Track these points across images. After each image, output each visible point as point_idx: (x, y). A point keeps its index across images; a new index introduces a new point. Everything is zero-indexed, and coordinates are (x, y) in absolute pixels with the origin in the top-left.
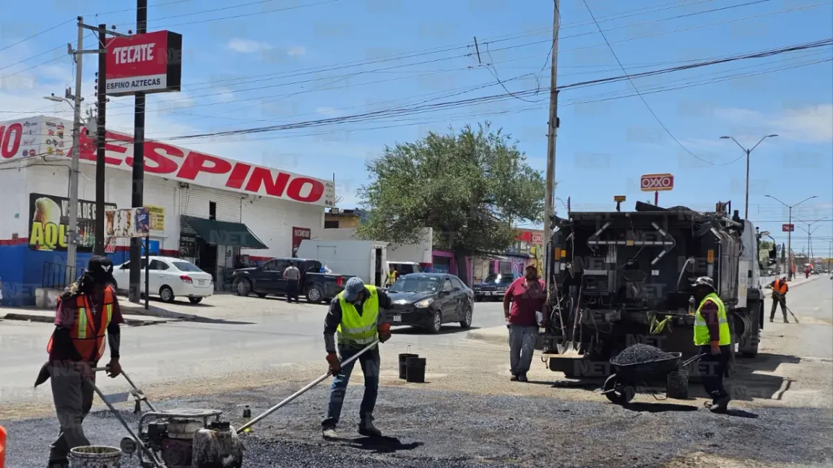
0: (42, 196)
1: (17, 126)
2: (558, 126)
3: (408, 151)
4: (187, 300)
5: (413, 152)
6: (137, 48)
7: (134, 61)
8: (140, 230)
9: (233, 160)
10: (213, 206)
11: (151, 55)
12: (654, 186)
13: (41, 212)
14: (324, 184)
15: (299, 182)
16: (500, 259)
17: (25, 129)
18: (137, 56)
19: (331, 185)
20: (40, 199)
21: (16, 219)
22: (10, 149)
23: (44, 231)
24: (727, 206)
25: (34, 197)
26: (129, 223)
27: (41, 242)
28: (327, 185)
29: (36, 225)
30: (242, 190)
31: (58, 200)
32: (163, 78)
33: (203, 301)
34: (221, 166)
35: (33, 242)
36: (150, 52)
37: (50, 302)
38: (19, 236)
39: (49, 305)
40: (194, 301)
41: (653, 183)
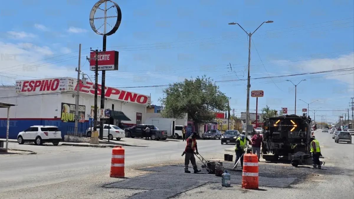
0: (65, 103)
1: (57, 80)
2: (250, 87)
3: (177, 85)
4: (116, 139)
5: (179, 86)
6: (103, 56)
7: (102, 60)
8: (107, 116)
9: (120, 90)
10: (113, 105)
11: (109, 58)
12: (256, 95)
13: (64, 109)
14: (147, 97)
15: (140, 96)
16: (208, 124)
17: (60, 81)
18: (103, 59)
19: (150, 97)
20: (64, 105)
21: (57, 111)
22: (54, 87)
23: (65, 115)
24: (306, 114)
25: (63, 104)
26: (102, 114)
27: (64, 119)
28: (148, 97)
29: (63, 113)
30: (123, 100)
31: (69, 105)
32: (113, 66)
33: (121, 140)
34: (117, 92)
35: (62, 119)
36: (108, 57)
37: (70, 139)
38: (58, 117)
39: (70, 141)
40: (118, 139)
41: (256, 94)
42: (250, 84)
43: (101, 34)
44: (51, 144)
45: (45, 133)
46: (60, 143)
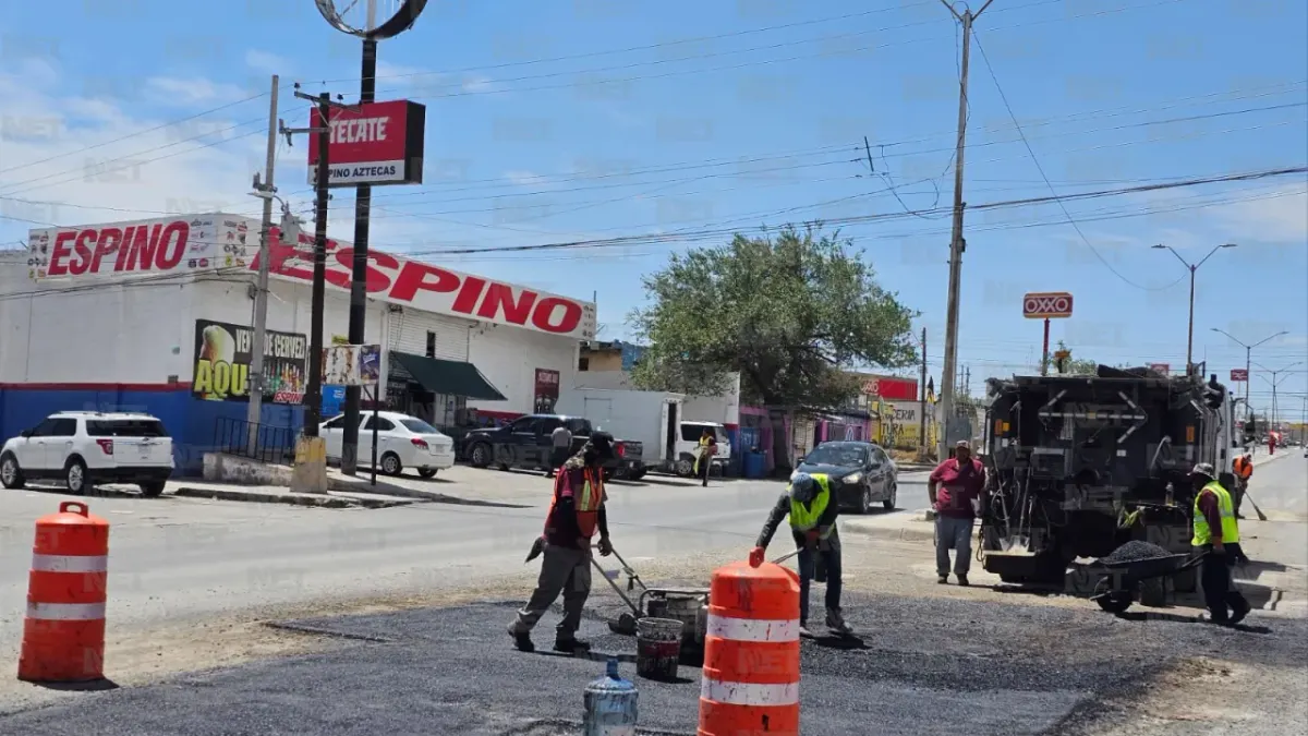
0: (212, 323)
1: (181, 227)
2: (964, 250)
3: (703, 259)
4: (415, 472)
5: (710, 262)
6: (362, 122)
7: (357, 140)
8: (367, 375)
9: (461, 273)
10: (431, 337)
11: (382, 133)
12: (1042, 311)
13: (210, 345)
14: (582, 307)
15: (553, 302)
16: (832, 419)
17: (192, 230)
18: (362, 135)
19: (592, 309)
20: (208, 329)
21: (177, 356)
22: (169, 255)
23: (213, 372)
24: (1201, 368)
25: (201, 324)
26: (350, 365)
27: (209, 389)
28: (586, 308)
29: (203, 364)
30: (474, 315)
31: (231, 329)
32: (400, 165)
33: (438, 475)
34: (447, 281)
35: (198, 388)
36: (381, 128)
37: (226, 472)
38: (180, 380)
39: (225, 477)
40: (426, 474)
41: (1043, 305)
42: (964, 236)
43: (356, 33)
44: (134, 487)
45: (99, 442)
46: (171, 486)
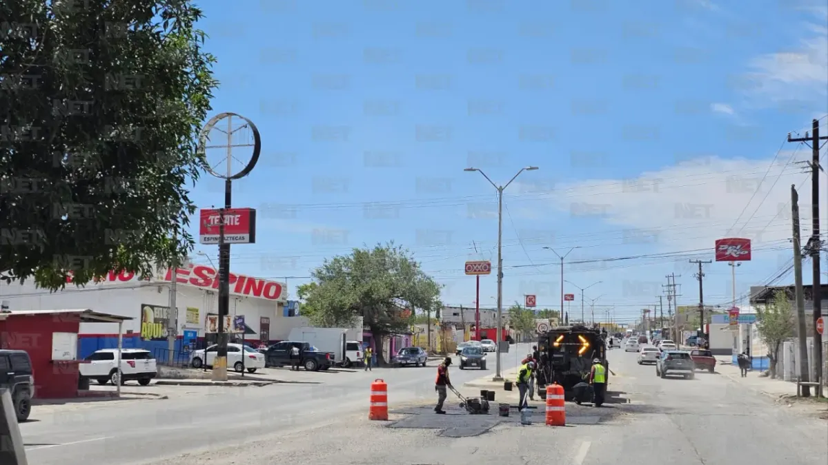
0: (146, 305)
3: (339, 261)
5: (342, 263)
6: (227, 217)
8: (238, 328)
9: (237, 274)
11: (238, 222)
12: (475, 271)
13: (146, 316)
14: (281, 285)
18: (227, 222)
19: (285, 286)
20: (145, 308)
22: (126, 275)
25: (143, 306)
26: (229, 324)
27: (146, 336)
28: (283, 286)
29: (144, 324)
30: (242, 294)
31: (152, 307)
32: (247, 236)
33: (256, 371)
35: (142, 336)
36: (236, 220)
37: (162, 373)
38: (134, 332)
39: (162, 376)
40: (252, 371)
41: (475, 267)
42: (503, 271)
43: (222, 177)
44: (136, 382)
45: (128, 362)
46: (153, 381)
